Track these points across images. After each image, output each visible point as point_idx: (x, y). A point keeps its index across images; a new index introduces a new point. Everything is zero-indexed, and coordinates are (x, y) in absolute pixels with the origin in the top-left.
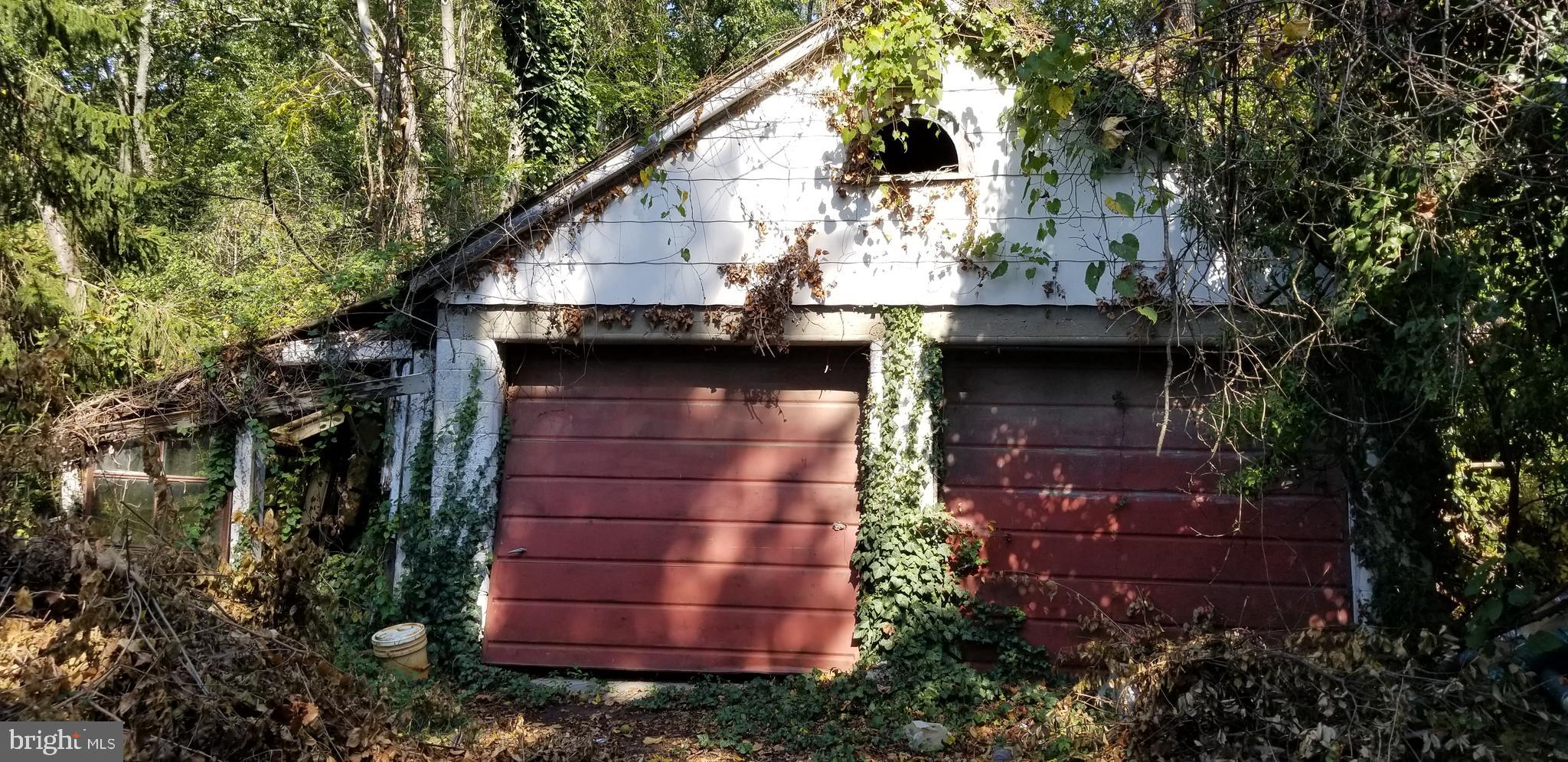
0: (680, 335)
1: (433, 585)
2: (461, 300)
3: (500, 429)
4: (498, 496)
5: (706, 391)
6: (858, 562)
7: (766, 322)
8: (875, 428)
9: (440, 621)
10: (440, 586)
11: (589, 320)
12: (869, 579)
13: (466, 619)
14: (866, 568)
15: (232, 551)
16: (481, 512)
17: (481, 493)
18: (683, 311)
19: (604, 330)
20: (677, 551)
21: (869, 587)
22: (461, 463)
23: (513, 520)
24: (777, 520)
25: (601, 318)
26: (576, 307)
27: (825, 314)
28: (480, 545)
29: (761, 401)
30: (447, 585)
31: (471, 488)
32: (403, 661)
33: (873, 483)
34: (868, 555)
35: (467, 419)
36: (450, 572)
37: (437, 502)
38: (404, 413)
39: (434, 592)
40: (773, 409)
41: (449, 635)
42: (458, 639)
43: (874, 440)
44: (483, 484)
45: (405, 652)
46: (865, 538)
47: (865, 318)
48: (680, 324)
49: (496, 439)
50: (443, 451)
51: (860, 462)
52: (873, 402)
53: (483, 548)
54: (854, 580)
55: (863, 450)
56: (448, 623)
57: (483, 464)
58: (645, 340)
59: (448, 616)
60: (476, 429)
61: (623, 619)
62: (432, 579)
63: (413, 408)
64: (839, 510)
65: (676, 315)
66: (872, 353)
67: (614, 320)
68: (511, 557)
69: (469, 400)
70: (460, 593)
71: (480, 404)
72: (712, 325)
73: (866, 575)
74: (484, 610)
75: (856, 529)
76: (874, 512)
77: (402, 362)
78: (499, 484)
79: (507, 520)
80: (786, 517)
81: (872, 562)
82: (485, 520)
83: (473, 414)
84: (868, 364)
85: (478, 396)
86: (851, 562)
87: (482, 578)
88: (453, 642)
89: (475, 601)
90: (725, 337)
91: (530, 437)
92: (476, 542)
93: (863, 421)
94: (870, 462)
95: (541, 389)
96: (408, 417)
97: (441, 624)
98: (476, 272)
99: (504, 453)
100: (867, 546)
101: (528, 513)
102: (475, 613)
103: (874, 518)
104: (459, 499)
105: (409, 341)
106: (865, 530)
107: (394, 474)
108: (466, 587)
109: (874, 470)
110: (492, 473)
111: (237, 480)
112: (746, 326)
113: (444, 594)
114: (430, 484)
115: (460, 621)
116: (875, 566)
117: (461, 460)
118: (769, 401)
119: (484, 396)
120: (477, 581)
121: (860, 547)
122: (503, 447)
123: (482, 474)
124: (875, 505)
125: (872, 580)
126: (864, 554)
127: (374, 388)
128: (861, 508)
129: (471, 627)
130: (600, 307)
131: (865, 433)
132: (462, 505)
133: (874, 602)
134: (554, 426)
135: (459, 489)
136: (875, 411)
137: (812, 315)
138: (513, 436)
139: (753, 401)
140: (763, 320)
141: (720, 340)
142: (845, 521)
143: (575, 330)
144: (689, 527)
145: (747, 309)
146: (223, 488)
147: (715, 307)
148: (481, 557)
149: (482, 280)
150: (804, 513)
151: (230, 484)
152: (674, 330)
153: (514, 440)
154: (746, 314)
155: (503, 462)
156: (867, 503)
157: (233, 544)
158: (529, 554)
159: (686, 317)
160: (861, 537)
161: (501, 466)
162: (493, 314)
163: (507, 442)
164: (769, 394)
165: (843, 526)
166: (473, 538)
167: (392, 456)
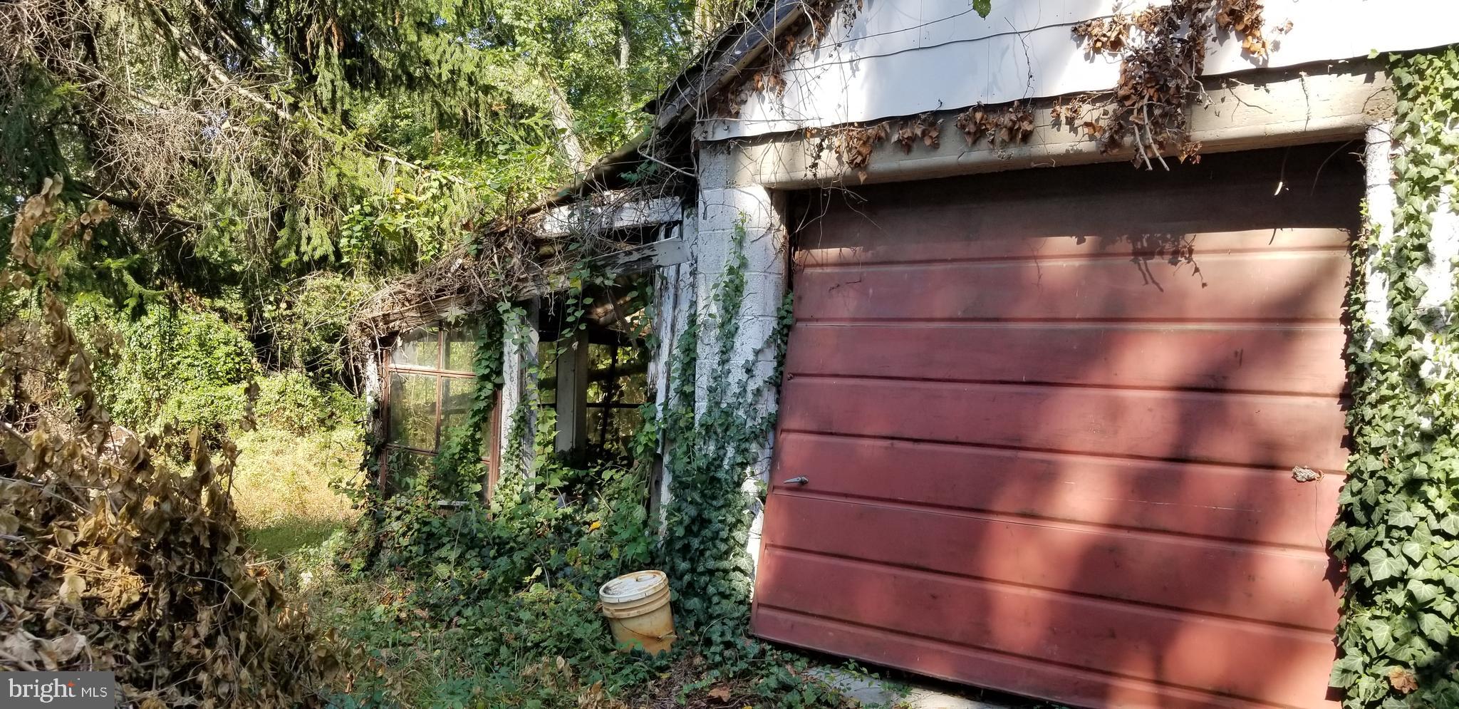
0: (1014, 151)
1: (693, 521)
2: (721, 135)
3: (778, 310)
4: (778, 402)
5: (1066, 243)
6: (1340, 545)
7: (1157, 112)
8: (1377, 292)
9: (701, 569)
10: (703, 522)
11: (878, 142)
12: (1362, 580)
13: (734, 570)
14: (1357, 557)
15: (503, 460)
16: (749, 424)
17: (750, 397)
18: (1016, 111)
19: (901, 155)
20: (1010, 497)
21: (1364, 594)
22: (725, 357)
23: (793, 436)
24: (1180, 457)
25: (895, 138)
26: (861, 124)
27: (1270, 86)
28: (748, 470)
29: (1161, 253)
30: (710, 521)
31: (737, 391)
32: (632, 625)
33: (1373, 397)
34: (1363, 535)
35: (732, 295)
36: (714, 503)
37: (702, 406)
38: (672, 290)
39: (695, 528)
40: (1184, 268)
41: (711, 590)
42: (724, 596)
43: (1377, 316)
44: (752, 386)
45: (633, 613)
46: (1355, 500)
47: (1353, 84)
48: (1012, 132)
49: (772, 324)
50: (706, 341)
51: (1348, 358)
52: (1372, 240)
53: (753, 474)
54: (1335, 575)
55: (1356, 336)
56: (711, 572)
57: (751, 357)
58: (960, 166)
59: (711, 564)
60: (742, 311)
61: (934, 597)
62: (693, 511)
63: (682, 284)
64: (1306, 441)
65: (1006, 119)
66: (1370, 150)
67: (913, 139)
68: (789, 489)
69: (731, 271)
70: (724, 534)
71: (747, 275)
72: (1065, 128)
73: (1357, 572)
74: (756, 558)
75: (1340, 480)
76: (1376, 452)
77: (670, 226)
78: (777, 384)
79: (784, 435)
80: (1196, 452)
81: (1368, 546)
82: (755, 436)
83: (738, 289)
84: (1362, 171)
85: (744, 264)
86: (1329, 543)
87: (753, 515)
88: (715, 599)
89: (743, 546)
90: (1086, 146)
91: (817, 320)
92: (743, 465)
93: (1357, 281)
94: (1365, 357)
95: (832, 253)
96: (676, 296)
97: (702, 574)
98: (737, 92)
99: (786, 344)
100: (1360, 515)
101: (809, 428)
102: (742, 562)
103: (1372, 463)
104: (724, 406)
105: (677, 199)
106: (1356, 485)
107: (660, 371)
108: (733, 527)
109: (1375, 372)
110: (766, 369)
111: (506, 376)
112: (1121, 125)
113: (707, 533)
114: (694, 384)
115: (726, 571)
116: (1374, 555)
117: (726, 353)
118: (1176, 253)
119: (751, 267)
120: (746, 519)
121: (1346, 516)
122: (784, 332)
123: (749, 371)
124: (1376, 439)
125: (1368, 583)
126: (1353, 530)
127: (627, 259)
128: (1350, 443)
129: (740, 583)
130: (893, 121)
131: (1357, 301)
132: (727, 414)
133: (1374, 624)
134: (846, 305)
135: (724, 392)
136: (1376, 258)
137: (1246, 91)
138: (798, 320)
139: (1148, 254)
140: (1150, 107)
141: (1079, 153)
142: (1318, 465)
143: (859, 159)
144: (1034, 461)
145: (1121, 93)
146: (490, 386)
147: (1067, 98)
148: (750, 487)
149: (745, 102)
150: (1231, 445)
151: (498, 381)
152: (1004, 144)
153: (799, 325)
154: (1122, 100)
155: (784, 356)
156: (1360, 433)
157: (503, 451)
158: (811, 486)
159: (1022, 119)
160: (1348, 498)
161: (781, 360)
162: (758, 150)
163: (789, 327)
164: (1176, 241)
165: (1313, 474)
166: (739, 460)
167: (659, 346)
